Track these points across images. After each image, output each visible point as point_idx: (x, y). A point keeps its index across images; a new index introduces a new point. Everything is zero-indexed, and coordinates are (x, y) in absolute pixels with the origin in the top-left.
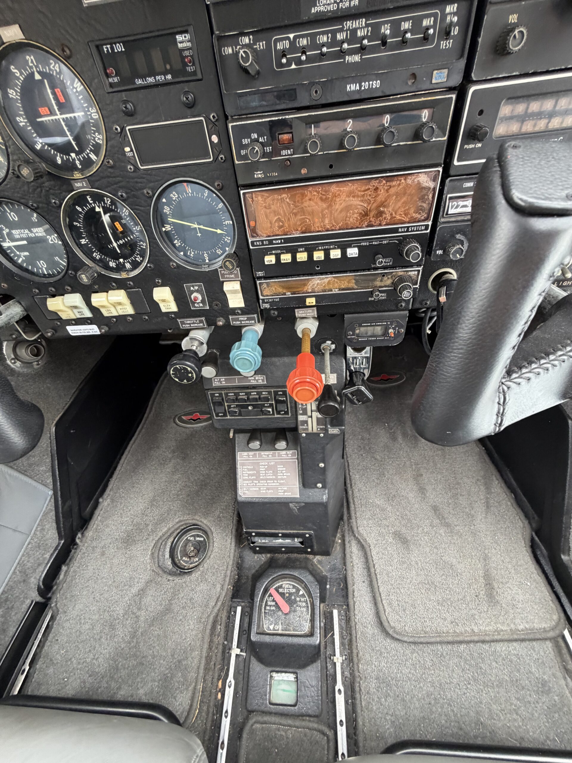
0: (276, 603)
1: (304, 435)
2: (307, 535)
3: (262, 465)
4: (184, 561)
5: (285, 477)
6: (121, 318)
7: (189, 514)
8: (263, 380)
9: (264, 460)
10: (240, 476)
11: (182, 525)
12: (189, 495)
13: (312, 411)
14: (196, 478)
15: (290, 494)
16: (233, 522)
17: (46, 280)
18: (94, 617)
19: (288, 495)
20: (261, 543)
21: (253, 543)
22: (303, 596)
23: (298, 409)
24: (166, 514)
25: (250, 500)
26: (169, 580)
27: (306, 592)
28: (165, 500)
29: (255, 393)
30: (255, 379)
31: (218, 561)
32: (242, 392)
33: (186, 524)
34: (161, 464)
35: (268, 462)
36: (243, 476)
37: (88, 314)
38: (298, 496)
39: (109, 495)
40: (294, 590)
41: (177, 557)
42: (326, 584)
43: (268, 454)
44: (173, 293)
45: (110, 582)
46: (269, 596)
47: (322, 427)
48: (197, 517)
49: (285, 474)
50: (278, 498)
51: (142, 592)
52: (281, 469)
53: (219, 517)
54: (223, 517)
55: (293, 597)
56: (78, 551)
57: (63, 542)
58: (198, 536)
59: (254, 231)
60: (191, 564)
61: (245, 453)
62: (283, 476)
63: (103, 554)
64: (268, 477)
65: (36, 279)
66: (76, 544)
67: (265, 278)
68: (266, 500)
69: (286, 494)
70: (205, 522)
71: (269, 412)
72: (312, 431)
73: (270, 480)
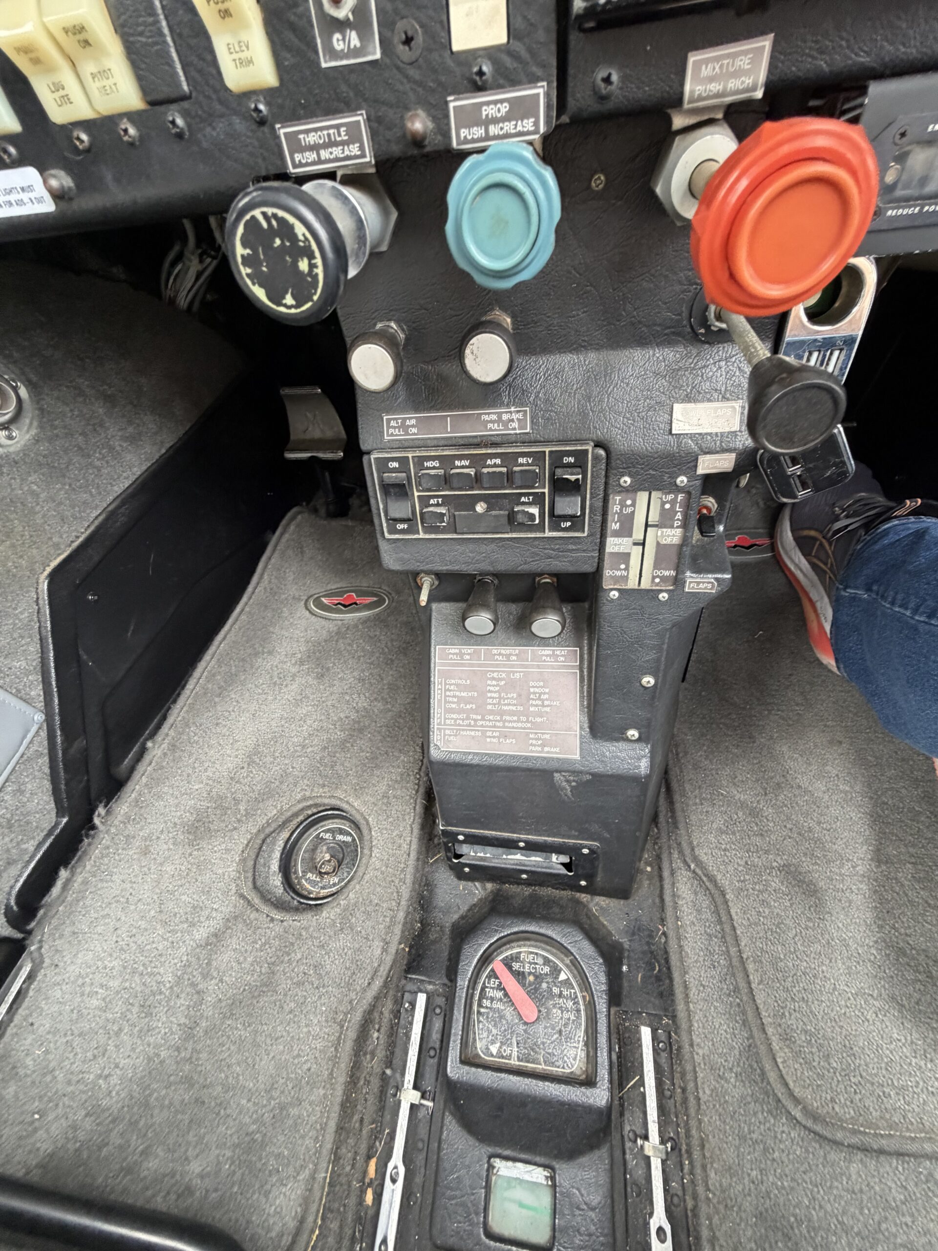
0: (506, 995)
1: (614, 594)
2: (585, 851)
3: (493, 679)
4: (310, 883)
5: (548, 709)
7: (324, 786)
8: (522, 425)
9: (497, 666)
10: (440, 701)
11: (309, 807)
12: (325, 748)
13: (647, 525)
14: (342, 715)
15: (557, 750)
16: (415, 807)
18: (111, 984)
19: (553, 752)
20: (474, 858)
21: (458, 856)
22: (567, 982)
23: (610, 518)
24: (277, 783)
25: (457, 758)
26: (272, 920)
27: (574, 977)
28: (277, 754)
29: (498, 461)
30: (499, 420)
31: (378, 889)
32: (461, 457)
33: (316, 805)
34: (275, 684)
35: (508, 673)
36: (446, 702)
37: (6, 119)
38: (577, 757)
39: (167, 735)
40: (547, 969)
41: (296, 872)
42: (621, 964)
43: (508, 652)
45: (152, 913)
46: (489, 977)
47: (667, 573)
48: (339, 793)
49: (546, 703)
50: (526, 758)
51: (216, 939)
52: (536, 690)
53: (385, 796)
54: (395, 797)
55: (544, 985)
56: (96, 841)
57: (65, 820)
58: (341, 832)
60: (323, 888)
61: (454, 650)
62: (543, 706)
63: (145, 852)
64: (506, 708)
66: (94, 827)
68: (498, 762)
69: (546, 749)
70: (356, 805)
71: (532, 517)
72: (632, 584)
73: (510, 714)
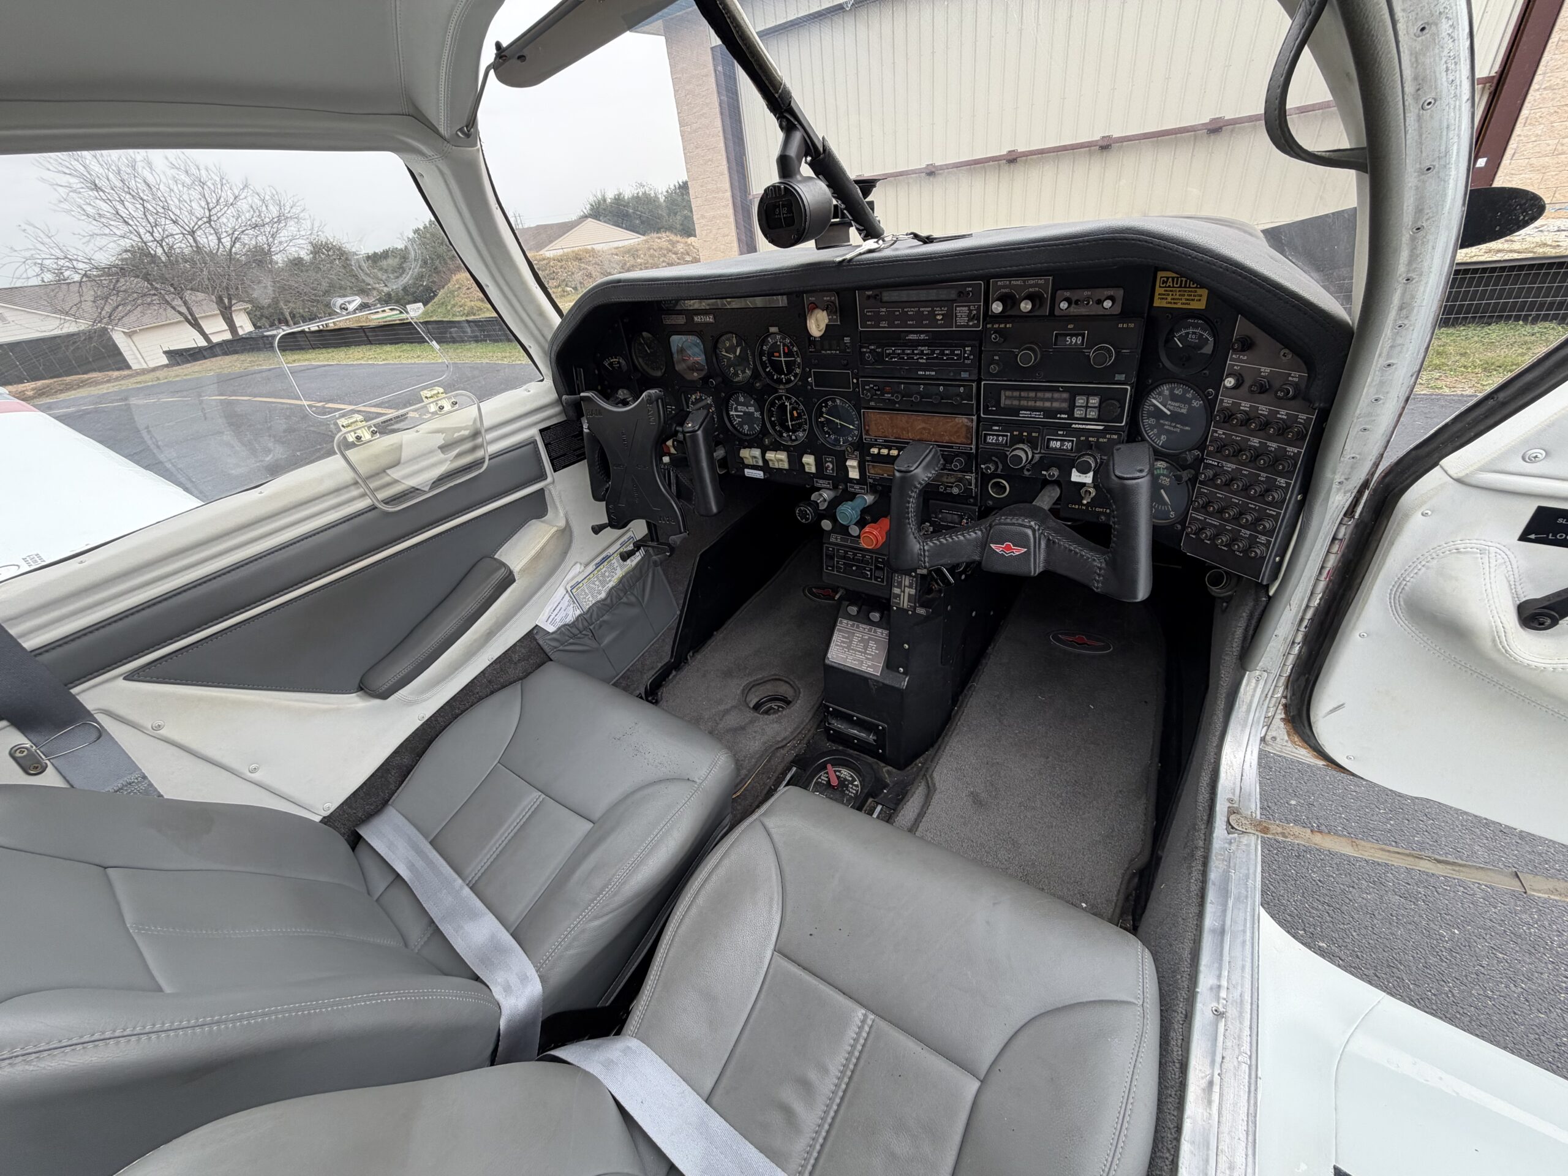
0: (829, 780)
1: (895, 608)
2: (880, 728)
3: (857, 636)
6: (780, 470)
9: (860, 632)
10: (834, 641)
13: (905, 587)
15: (872, 670)
17: (744, 438)
19: (870, 670)
20: (836, 727)
21: (829, 724)
22: (857, 786)
23: (893, 581)
25: (836, 665)
32: (850, 552)
35: (863, 635)
36: (837, 642)
37: (761, 463)
38: (879, 675)
44: (816, 460)
47: (911, 604)
49: (874, 651)
50: (860, 671)
52: (872, 645)
56: (687, 666)
57: (672, 660)
59: (867, 433)
61: (845, 621)
62: (872, 652)
64: (858, 649)
65: (740, 436)
67: (872, 462)
68: (849, 670)
69: (868, 669)
71: (869, 575)
72: (900, 606)
73: (859, 651)
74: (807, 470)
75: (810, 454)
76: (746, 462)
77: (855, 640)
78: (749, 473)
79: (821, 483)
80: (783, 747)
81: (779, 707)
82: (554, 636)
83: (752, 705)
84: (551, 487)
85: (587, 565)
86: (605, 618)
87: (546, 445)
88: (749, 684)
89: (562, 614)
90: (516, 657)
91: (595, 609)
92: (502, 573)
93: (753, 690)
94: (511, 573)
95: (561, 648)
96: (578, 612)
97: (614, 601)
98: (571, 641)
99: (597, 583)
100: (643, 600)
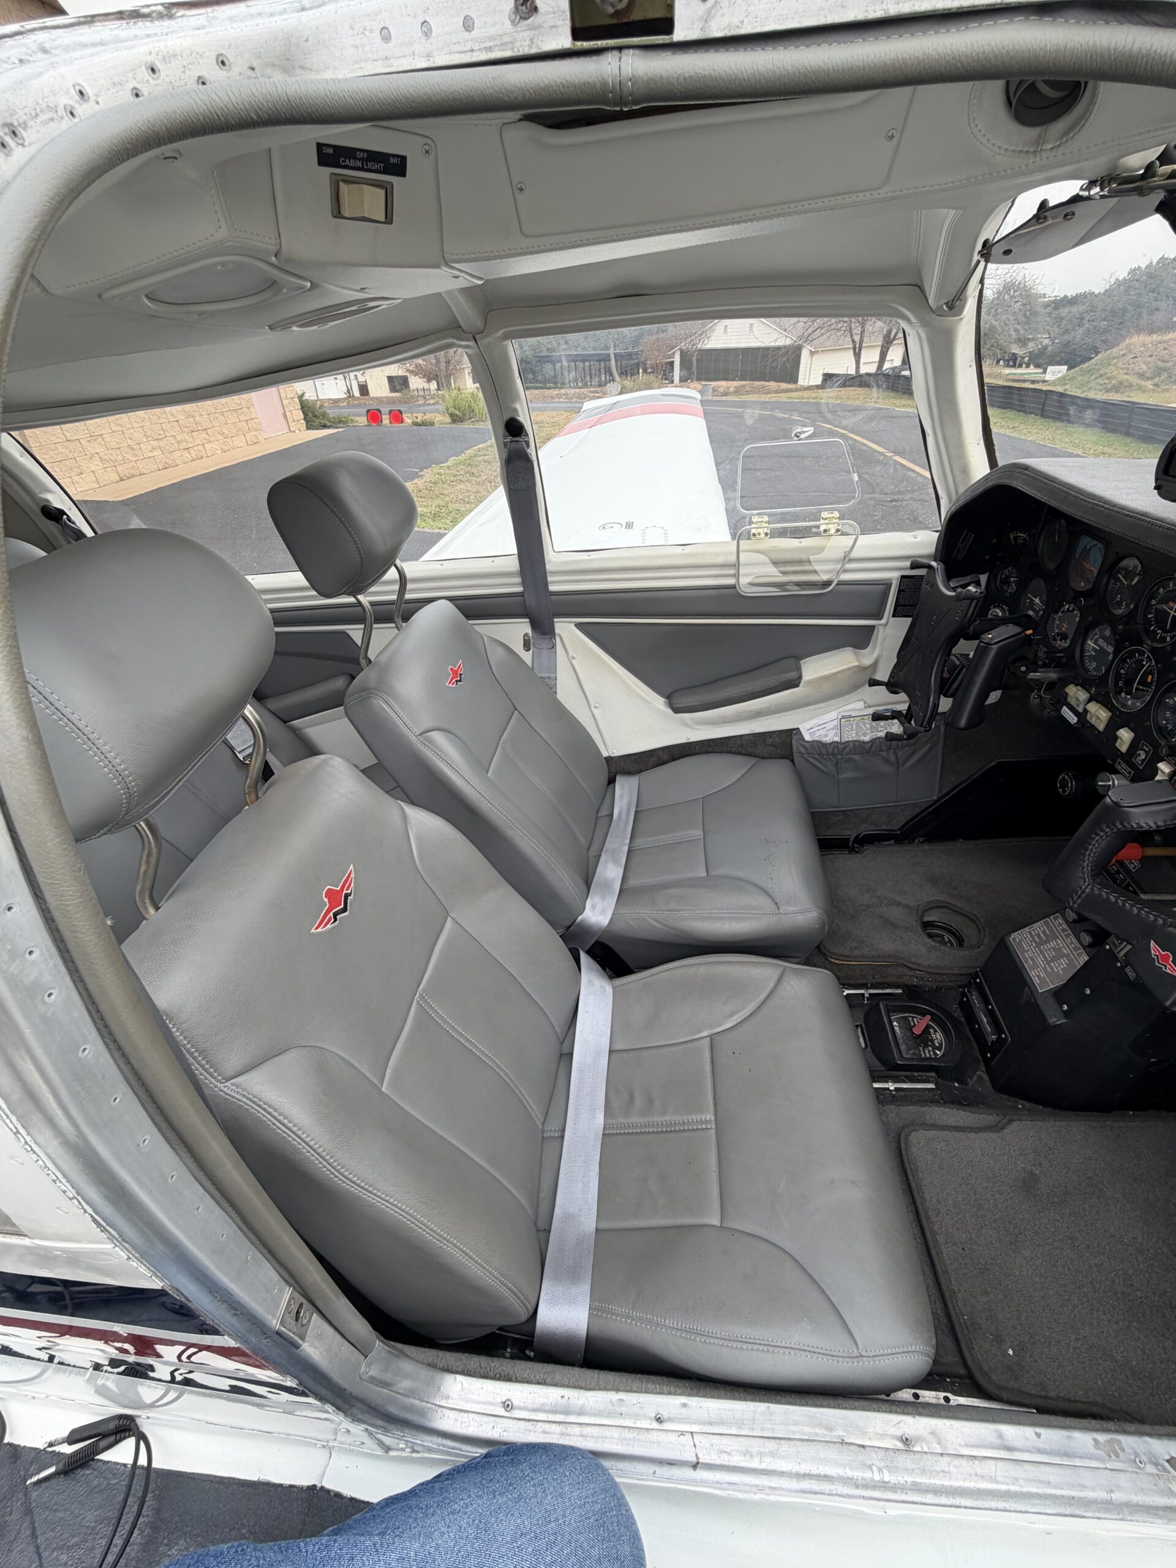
1: (1108, 947)
2: (1003, 1036)
3: (1057, 941)
5: (1056, 971)
6: (1093, 728)
15: (1038, 982)
17: (1083, 674)
20: (972, 998)
21: (969, 992)
25: (1012, 948)
35: (1064, 946)
36: (1034, 930)
38: (1040, 991)
39: (968, 845)
44: (1133, 740)
49: (1059, 969)
50: (1027, 973)
52: (1063, 962)
56: (909, 845)
57: (897, 832)
62: (1056, 968)
64: (1046, 954)
68: (1018, 962)
69: (1036, 978)
72: (1116, 952)
73: (1044, 956)
74: (1117, 744)
75: (1132, 730)
76: (1069, 699)
77: (1053, 944)
78: (1066, 712)
79: (1121, 766)
80: (910, 968)
81: (950, 941)
82: (806, 744)
83: (926, 919)
84: (881, 628)
85: (869, 707)
86: (856, 757)
87: (899, 591)
88: (942, 901)
89: (823, 732)
90: (769, 741)
91: (851, 745)
92: (793, 675)
93: (944, 910)
94: (800, 678)
95: (806, 756)
96: (837, 739)
97: (873, 749)
98: (817, 756)
99: (868, 726)
100: (904, 764)
